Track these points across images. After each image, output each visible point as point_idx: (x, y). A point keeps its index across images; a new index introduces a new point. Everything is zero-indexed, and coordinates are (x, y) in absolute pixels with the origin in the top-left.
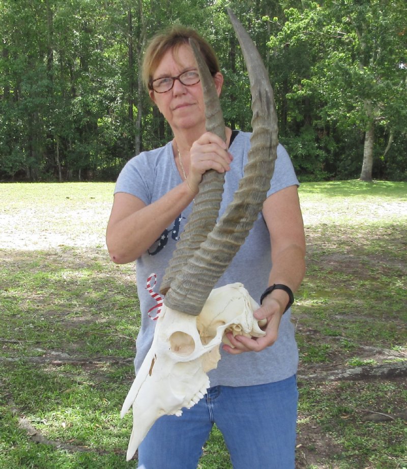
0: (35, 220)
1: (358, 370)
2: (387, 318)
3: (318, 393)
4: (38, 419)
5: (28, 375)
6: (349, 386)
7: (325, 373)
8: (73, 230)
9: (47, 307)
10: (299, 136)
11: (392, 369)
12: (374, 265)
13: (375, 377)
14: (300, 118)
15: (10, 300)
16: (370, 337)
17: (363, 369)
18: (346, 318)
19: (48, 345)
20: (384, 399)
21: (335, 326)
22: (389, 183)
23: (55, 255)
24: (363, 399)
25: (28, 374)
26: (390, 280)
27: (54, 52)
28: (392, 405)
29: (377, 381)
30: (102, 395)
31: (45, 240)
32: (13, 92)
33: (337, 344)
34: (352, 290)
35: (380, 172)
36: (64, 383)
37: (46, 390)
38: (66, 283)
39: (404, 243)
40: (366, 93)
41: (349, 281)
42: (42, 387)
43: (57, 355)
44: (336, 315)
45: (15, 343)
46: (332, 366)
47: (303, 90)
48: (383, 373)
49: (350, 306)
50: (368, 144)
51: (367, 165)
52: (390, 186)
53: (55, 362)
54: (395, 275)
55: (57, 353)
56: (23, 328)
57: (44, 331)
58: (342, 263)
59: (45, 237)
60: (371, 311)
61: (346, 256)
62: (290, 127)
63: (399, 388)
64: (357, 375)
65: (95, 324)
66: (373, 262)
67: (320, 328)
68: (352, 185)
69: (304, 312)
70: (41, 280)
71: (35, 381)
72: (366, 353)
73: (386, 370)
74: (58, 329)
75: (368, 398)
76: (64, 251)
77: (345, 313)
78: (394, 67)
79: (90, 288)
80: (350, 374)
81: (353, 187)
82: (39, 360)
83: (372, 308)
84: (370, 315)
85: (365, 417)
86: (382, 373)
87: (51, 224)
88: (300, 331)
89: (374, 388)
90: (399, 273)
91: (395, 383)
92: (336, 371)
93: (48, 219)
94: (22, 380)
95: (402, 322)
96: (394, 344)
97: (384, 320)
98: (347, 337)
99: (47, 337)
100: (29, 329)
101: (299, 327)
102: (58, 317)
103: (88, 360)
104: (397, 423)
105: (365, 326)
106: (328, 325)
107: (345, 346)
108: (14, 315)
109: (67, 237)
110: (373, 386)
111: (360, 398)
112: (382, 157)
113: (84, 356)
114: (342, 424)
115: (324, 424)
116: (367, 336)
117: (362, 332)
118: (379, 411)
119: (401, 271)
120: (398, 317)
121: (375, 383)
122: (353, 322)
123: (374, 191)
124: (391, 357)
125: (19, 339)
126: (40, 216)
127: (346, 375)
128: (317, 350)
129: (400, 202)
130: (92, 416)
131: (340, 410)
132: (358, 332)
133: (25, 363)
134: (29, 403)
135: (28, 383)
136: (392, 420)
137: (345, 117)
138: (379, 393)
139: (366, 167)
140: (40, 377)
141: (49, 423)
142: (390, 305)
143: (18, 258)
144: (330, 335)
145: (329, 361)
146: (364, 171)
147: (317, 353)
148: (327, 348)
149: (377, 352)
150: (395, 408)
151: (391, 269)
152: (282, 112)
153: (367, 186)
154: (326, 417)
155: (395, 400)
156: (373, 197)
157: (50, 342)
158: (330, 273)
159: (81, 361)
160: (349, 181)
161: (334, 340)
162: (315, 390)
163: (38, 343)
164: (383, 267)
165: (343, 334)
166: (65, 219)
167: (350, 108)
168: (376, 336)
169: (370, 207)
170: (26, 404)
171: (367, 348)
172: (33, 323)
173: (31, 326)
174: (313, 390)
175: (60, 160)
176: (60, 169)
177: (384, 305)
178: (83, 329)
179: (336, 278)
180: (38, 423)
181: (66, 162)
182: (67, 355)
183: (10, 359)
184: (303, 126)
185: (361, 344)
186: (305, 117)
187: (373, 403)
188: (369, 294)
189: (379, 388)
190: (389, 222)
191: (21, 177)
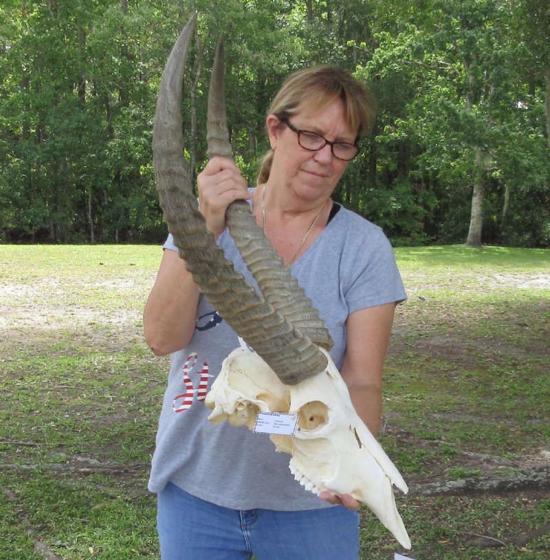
0: (59, 292)
1: (461, 483)
2: (498, 418)
3: (410, 511)
4: (59, 542)
5: (47, 487)
6: (449, 503)
7: (419, 486)
8: (107, 305)
9: (72, 401)
10: (392, 189)
11: (503, 482)
12: (483, 351)
13: (481, 492)
14: (393, 167)
15: (26, 392)
16: (476, 441)
17: (467, 481)
18: (447, 417)
19: (72, 449)
20: (492, 520)
21: (433, 428)
22: (503, 249)
23: (85, 335)
24: (467, 519)
25: (48, 485)
26: (502, 370)
27: (87, 82)
28: (503, 527)
29: (484, 497)
30: (140, 512)
31: (71, 316)
32: (34, 131)
33: (435, 450)
34: (456, 382)
35: (491, 235)
36: (93, 497)
37: (69, 506)
38: (97, 370)
39: (520, 325)
40: (476, 138)
41: (452, 370)
42: (65, 502)
43: (84, 462)
44: (435, 413)
45: (32, 446)
46: (429, 478)
47: (396, 132)
48: (492, 486)
49: (453, 402)
50: (476, 201)
51: (475, 226)
52: (503, 253)
53: (82, 470)
54: (508, 364)
55: (84, 459)
56: (42, 427)
57: (68, 431)
58: (443, 348)
59: (72, 313)
60: (479, 409)
61: (448, 340)
62: (380, 179)
63: (512, 505)
64: (459, 488)
65: (133, 423)
66: (482, 347)
67: (415, 430)
68: (456, 250)
69: (395, 410)
70: (66, 367)
71: (55, 494)
72: (472, 461)
73: (495, 483)
74: (86, 429)
75: (473, 517)
76: (95, 331)
77: (445, 411)
78: (510, 107)
79: (127, 377)
80: (451, 488)
81: (457, 254)
82: (61, 468)
83: (479, 405)
84: (476, 414)
85: (469, 543)
86: (490, 487)
87: (80, 297)
88: (390, 433)
89: (480, 505)
90: (513, 361)
91: (507, 499)
92: (433, 484)
93: (76, 290)
94: (39, 493)
95: (517, 423)
96: (506, 450)
97: (494, 420)
98: (448, 441)
99: (72, 439)
100: (50, 428)
101: (389, 428)
102: (87, 414)
103: (123, 467)
104: (508, 550)
105: (470, 427)
106: (424, 425)
107: (446, 453)
108: (31, 411)
109: (99, 313)
110: (479, 502)
111: (462, 518)
112: (495, 217)
113: (117, 463)
114: (439, 551)
115: (418, 550)
116: (473, 440)
117: (467, 435)
118: (487, 534)
119: (516, 359)
120: (511, 416)
121: (482, 499)
122: (456, 422)
123: (483, 259)
124: (502, 467)
125: (37, 442)
126: (66, 287)
127: (445, 489)
128: (410, 457)
129: (516, 273)
130: (128, 538)
131: (438, 533)
132: (462, 434)
133: (44, 472)
134: (48, 523)
135: (46, 497)
136: (502, 545)
137: (448, 166)
138: (487, 511)
139: (474, 230)
140: (63, 489)
141: (73, 548)
142: (502, 401)
143: (38, 339)
144: (427, 439)
145: (424, 471)
146: (471, 234)
147: (410, 462)
148: (423, 455)
149: (484, 461)
150: (506, 531)
151: (504, 356)
152: (370, 159)
153: (475, 253)
154: (420, 541)
155: (506, 521)
156: (482, 266)
157: (75, 445)
158: (427, 360)
159: (114, 469)
160: (453, 246)
161: (432, 444)
162: (407, 508)
163: (60, 446)
164: (494, 354)
165: (443, 438)
166: (98, 291)
167: (456, 156)
168: (484, 439)
169: (479, 279)
170: (44, 523)
171: (472, 454)
172: (55, 421)
173: (52, 424)
174: (404, 507)
175: (93, 217)
176: (92, 228)
177: (493, 401)
178: (117, 429)
179: (435, 367)
180: (60, 547)
181: (100, 220)
182: (97, 462)
183: (25, 467)
184: (396, 177)
185: (465, 450)
186: (398, 166)
187: (479, 525)
188: (477, 387)
189: (486, 506)
190: (502, 297)
191: (42, 237)
